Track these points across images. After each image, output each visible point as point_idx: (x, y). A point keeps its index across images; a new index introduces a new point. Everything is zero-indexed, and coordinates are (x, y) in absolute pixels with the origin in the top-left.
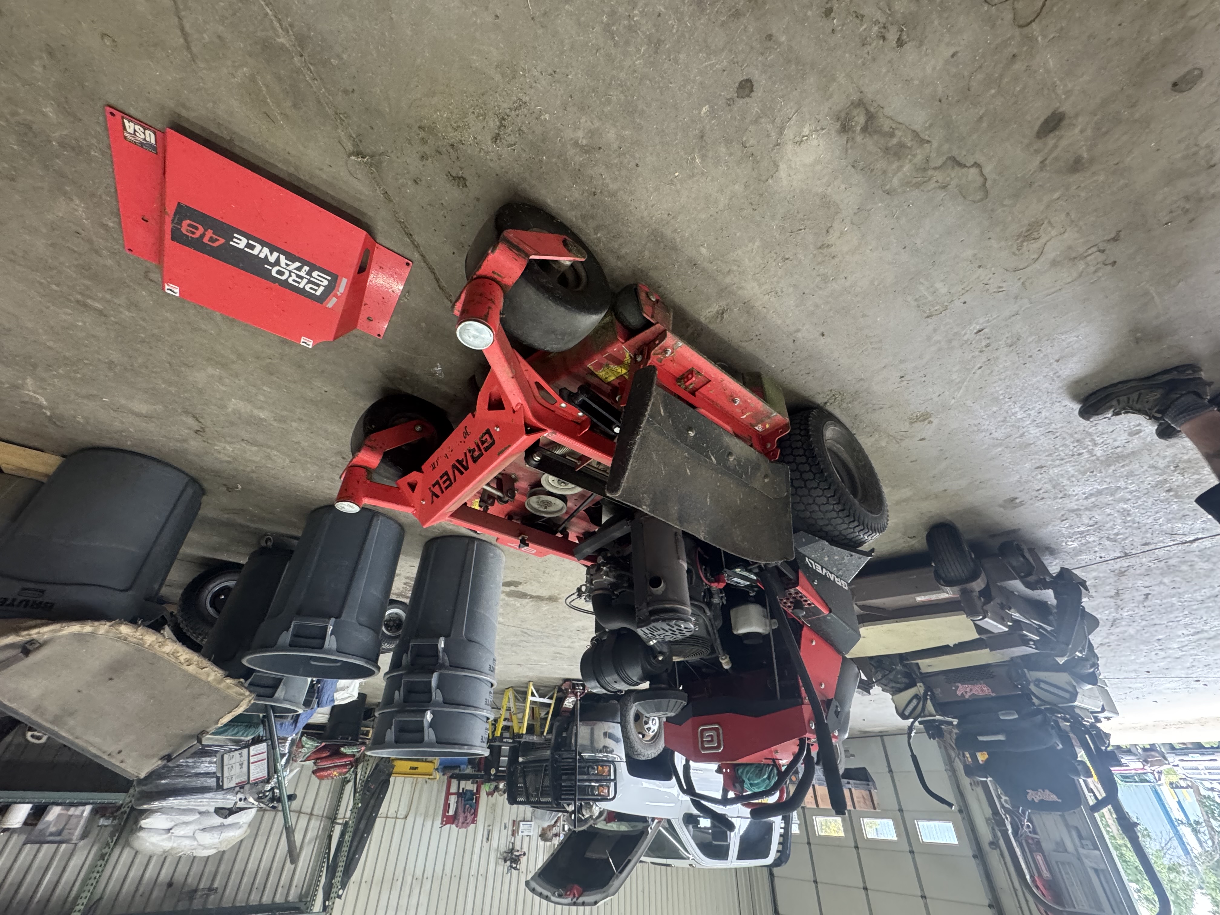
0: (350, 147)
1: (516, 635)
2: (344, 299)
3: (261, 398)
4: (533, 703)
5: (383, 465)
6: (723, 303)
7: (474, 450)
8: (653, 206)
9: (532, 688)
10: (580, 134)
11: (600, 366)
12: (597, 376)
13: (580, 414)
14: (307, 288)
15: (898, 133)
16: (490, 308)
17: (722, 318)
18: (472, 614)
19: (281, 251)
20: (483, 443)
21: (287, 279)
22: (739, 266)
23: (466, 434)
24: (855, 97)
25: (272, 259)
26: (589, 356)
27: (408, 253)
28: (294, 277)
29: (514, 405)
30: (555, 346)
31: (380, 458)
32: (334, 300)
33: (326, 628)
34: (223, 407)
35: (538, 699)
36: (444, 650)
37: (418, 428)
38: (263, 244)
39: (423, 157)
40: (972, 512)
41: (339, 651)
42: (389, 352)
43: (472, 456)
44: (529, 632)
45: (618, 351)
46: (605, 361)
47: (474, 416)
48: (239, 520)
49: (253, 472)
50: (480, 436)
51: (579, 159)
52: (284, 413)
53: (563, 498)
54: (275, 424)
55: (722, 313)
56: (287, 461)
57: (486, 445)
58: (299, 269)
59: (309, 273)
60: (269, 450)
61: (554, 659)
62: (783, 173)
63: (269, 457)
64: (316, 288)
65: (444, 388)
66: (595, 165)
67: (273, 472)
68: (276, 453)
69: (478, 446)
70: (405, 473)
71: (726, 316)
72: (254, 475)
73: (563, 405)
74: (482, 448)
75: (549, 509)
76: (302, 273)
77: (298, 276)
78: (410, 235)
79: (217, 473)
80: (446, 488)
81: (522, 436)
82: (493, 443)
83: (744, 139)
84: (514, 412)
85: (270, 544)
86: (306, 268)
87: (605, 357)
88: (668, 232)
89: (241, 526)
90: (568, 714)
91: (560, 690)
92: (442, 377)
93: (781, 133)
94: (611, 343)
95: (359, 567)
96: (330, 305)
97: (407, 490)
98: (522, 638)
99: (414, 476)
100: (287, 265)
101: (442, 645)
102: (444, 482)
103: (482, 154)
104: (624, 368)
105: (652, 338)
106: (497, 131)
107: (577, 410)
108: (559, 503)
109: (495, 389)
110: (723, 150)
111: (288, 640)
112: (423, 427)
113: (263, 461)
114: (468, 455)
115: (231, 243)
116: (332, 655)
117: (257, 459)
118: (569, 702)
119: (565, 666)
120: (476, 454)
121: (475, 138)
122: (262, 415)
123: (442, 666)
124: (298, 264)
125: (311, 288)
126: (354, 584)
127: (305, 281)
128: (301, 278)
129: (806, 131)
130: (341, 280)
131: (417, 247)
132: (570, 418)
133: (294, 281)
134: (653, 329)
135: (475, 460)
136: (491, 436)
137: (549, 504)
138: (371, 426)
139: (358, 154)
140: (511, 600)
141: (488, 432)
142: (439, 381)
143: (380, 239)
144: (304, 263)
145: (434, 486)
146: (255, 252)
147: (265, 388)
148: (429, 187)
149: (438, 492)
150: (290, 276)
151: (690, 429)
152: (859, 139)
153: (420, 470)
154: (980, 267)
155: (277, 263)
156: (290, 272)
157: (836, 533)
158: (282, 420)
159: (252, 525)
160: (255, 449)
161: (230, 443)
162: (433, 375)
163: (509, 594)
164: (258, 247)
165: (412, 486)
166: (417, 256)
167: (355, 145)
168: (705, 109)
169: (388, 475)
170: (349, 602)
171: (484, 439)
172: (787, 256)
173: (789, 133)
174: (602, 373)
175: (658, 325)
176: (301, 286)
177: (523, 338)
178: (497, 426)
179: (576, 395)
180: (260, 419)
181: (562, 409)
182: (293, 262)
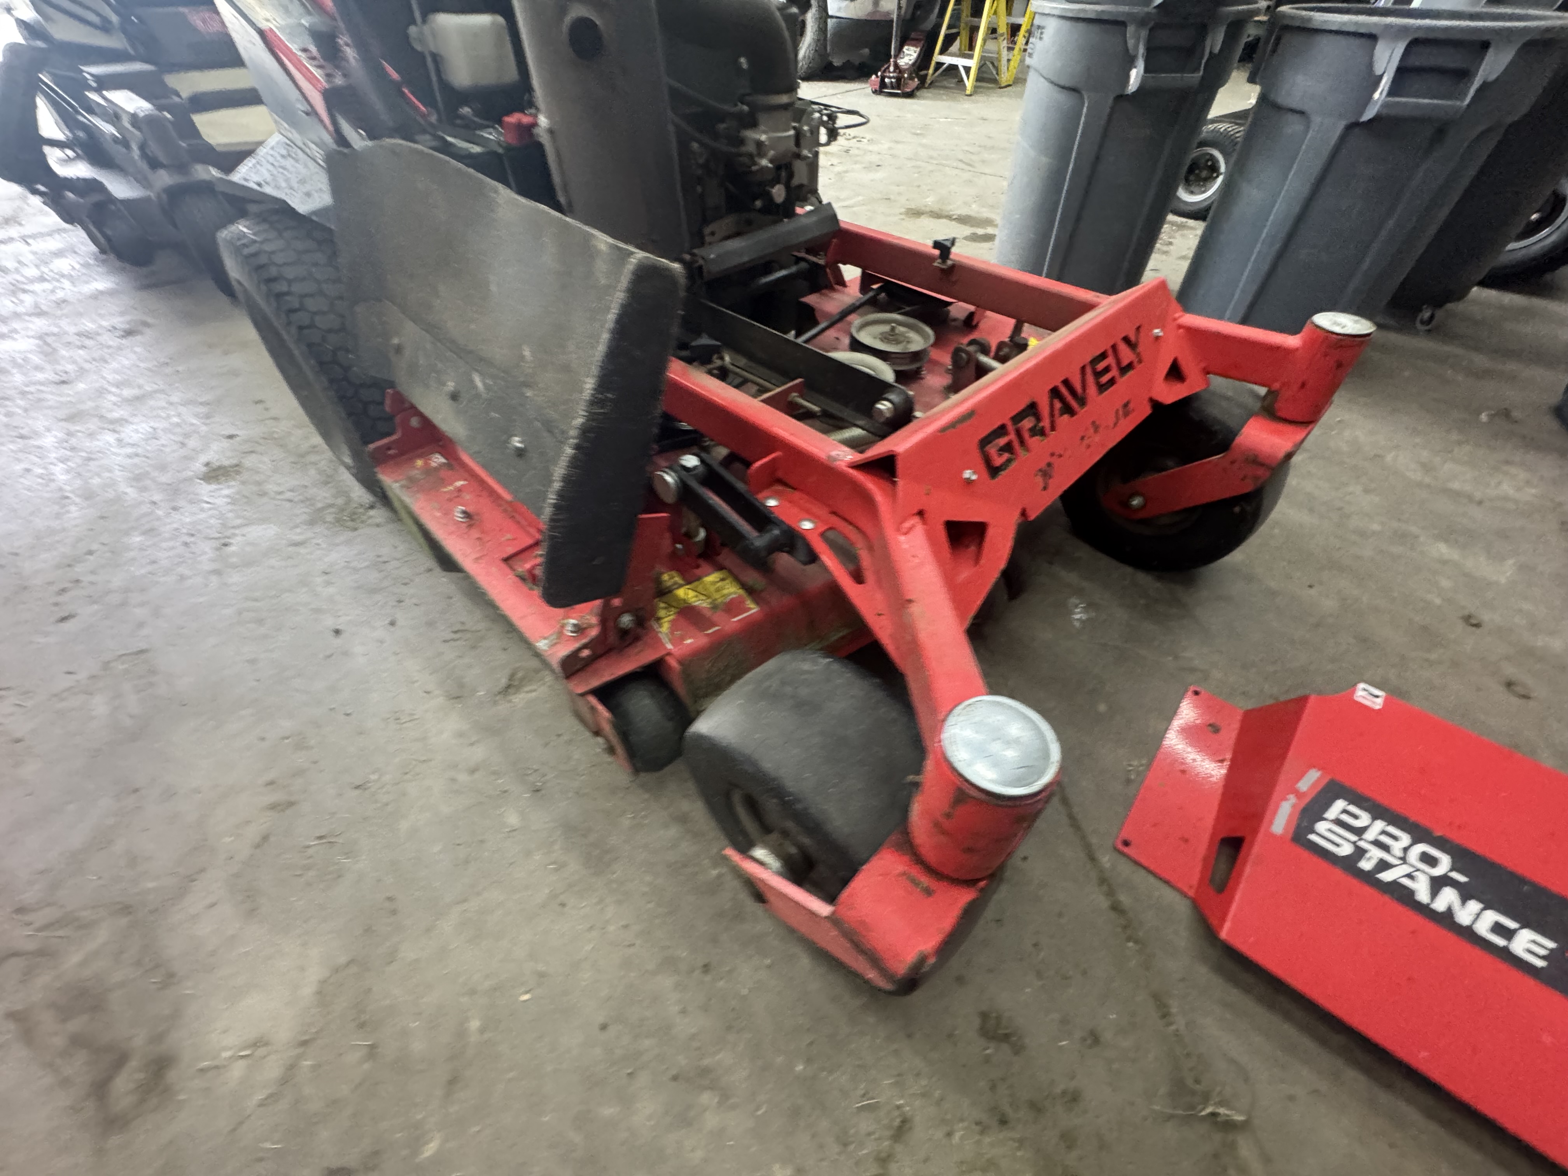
0: (1246, 1149)
1: (983, 161)
2: (1279, 788)
3: (1445, 583)
4: (971, 57)
5: (1232, 423)
6: (503, 708)
7: (1034, 432)
8: (591, 928)
9: (969, 83)
10: (711, 1120)
11: (732, 607)
12: (744, 586)
13: (772, 503)
14: (1364, 819)
15: (59, 1041)
16: (948, 816)
17: (512, 677)
18: (1062, 154)
19: (1425, 910)
20: (1008, 448)
21: (1415, 842)
22: (453, 780)
23: (1046, 473)
24: (115, 1140)
25: (1447, 898)
26: (751, 629)
27: (1125, 869)
28: (1397, 848)
29: (919, 530)
30: (806, 666)
31: (1240, 440)
32: (1303, 786)
33: (1391, 93)
34: (1522, 568)
35: (960, 62)
36: (1131, 62)
37: (1136, 502)
38: (1468, 933)
39: (1073, 1098)
40: (192, 319)
41: (1372, 38)
42: (1176, 658)
43: (1038, 419)
44: (961, 165)
45: (682, 638)
46: (718, 617)
47: (1024, 513)
48: (1481, 360)
49: (1460, 443)
50: (1014, 465)
51: (725, 1057)
52: (1397, 549)
53: (857, 346)
54: (1414, 529)
55: (509, 687)
56: (1389, 458)
57: (1002, 441)
58: (1384, 866)
59: (1360, 853)
60: (1427, 480)
61: (926, 127)
62: (314, 974)
63: (1427, 468)
64: (1345, 818)
65: (1071, 577)
66: (693, 1037)
67: (1417, 440)
68: (1410, 474)
69: (1022, 442)
70: (1186, 403)
71: (504, 681)
72: (1455, 436)
73: (807, 525)
74: (1012, 436)
75: (886, 328)
76: (1376, 854)
77: (1386, 848)
78: (1116, 908)
79: (1530, 443)
80: (1103, 356)
81: (907, 451)
82: (985, 442)
83: (366, 1066)
84: (921, 513)
85: (1426, 315)
86: (1366, 865)
87: (714, 625)
88: (574, 867)
89: (1477, 349)
90: (913, 35)
91: (923, 79)
92: (1074, 600)
93: (292, 1067)
94: (698, 655)
95: (1277, 246)
96: (1313, 775)
97: (1190, 367)
98: (974, 157)
99: (1170, 394)
100: (1410, 876)
101: (1135, 76)
102: (1107, 369)
103: (937, 1094)
104: (677, 599)
105: (602, 663)
106: (899, 1148)
107: (777, 514)
108: (865, 337)
109: (965, 573)
110: (418, 1046)
111: (1490, 56)
112: (1126, 504)
113: (1437, 460)
114: (1046, 423)
115: (1551, 945)
116: (1388, 27)
117: (1448, 466)
118: (910, 55)
119: (909, 116)
120: (1028, 423)
121: (949, 1134)
122: (1443, 549)
123: (1142, 22)
124: (1387, 876)
125: (1356, 817)
126: (1296, 209)
127: (1370, 835)
128: (1377, 843)
129: (238, 1070)
130: (1286, 829)
131: (1103, 880)
132: (797, 495)
133: (1395, 838)
134: (596, 682)
135: (1032, 409)
136: (988, 461)
137: (885, 338)
138: (1243, 511)
139: (1229, 1126)
140: (986, 213)
141: (994, 471)
142: (1079, 592)
143: (1182, 907)
144: (1369, 878)
145: (1130, 366)
146: (1491, 917)
147: (1438, 601)
148: (1064, 1021)
149: (1123, 347)
150: (1406, 850)
151: (520, 453)
152: (139, 1040)
153: (1156, 405)
154: (18, 741)
155: (1437, 884)
156: (1404, 860)
157: (287, 234)
158: (1402, 537)
159: (1459, 351)
160: (1456, 485)
161: (1506, 498)
162: (1091, 606)
163: (988, 222)
164: (1483, 928)
165: (1175, 373)
166: (1106, 860)
167: (1232, 1147)
168: (430, 1150)
169: (1224, 404)
170: (1316, 167)
171: (1006, 456)
172: (357, 792)
173: (272, 1070)
174: (731, 590)
175: (581, 690)
176: (1380, 825)
177: (880, 695)
178: (969, 482)
179: (776, 547)
180: (1446, 541)
181: (811, 516)
182: (1395, 884)
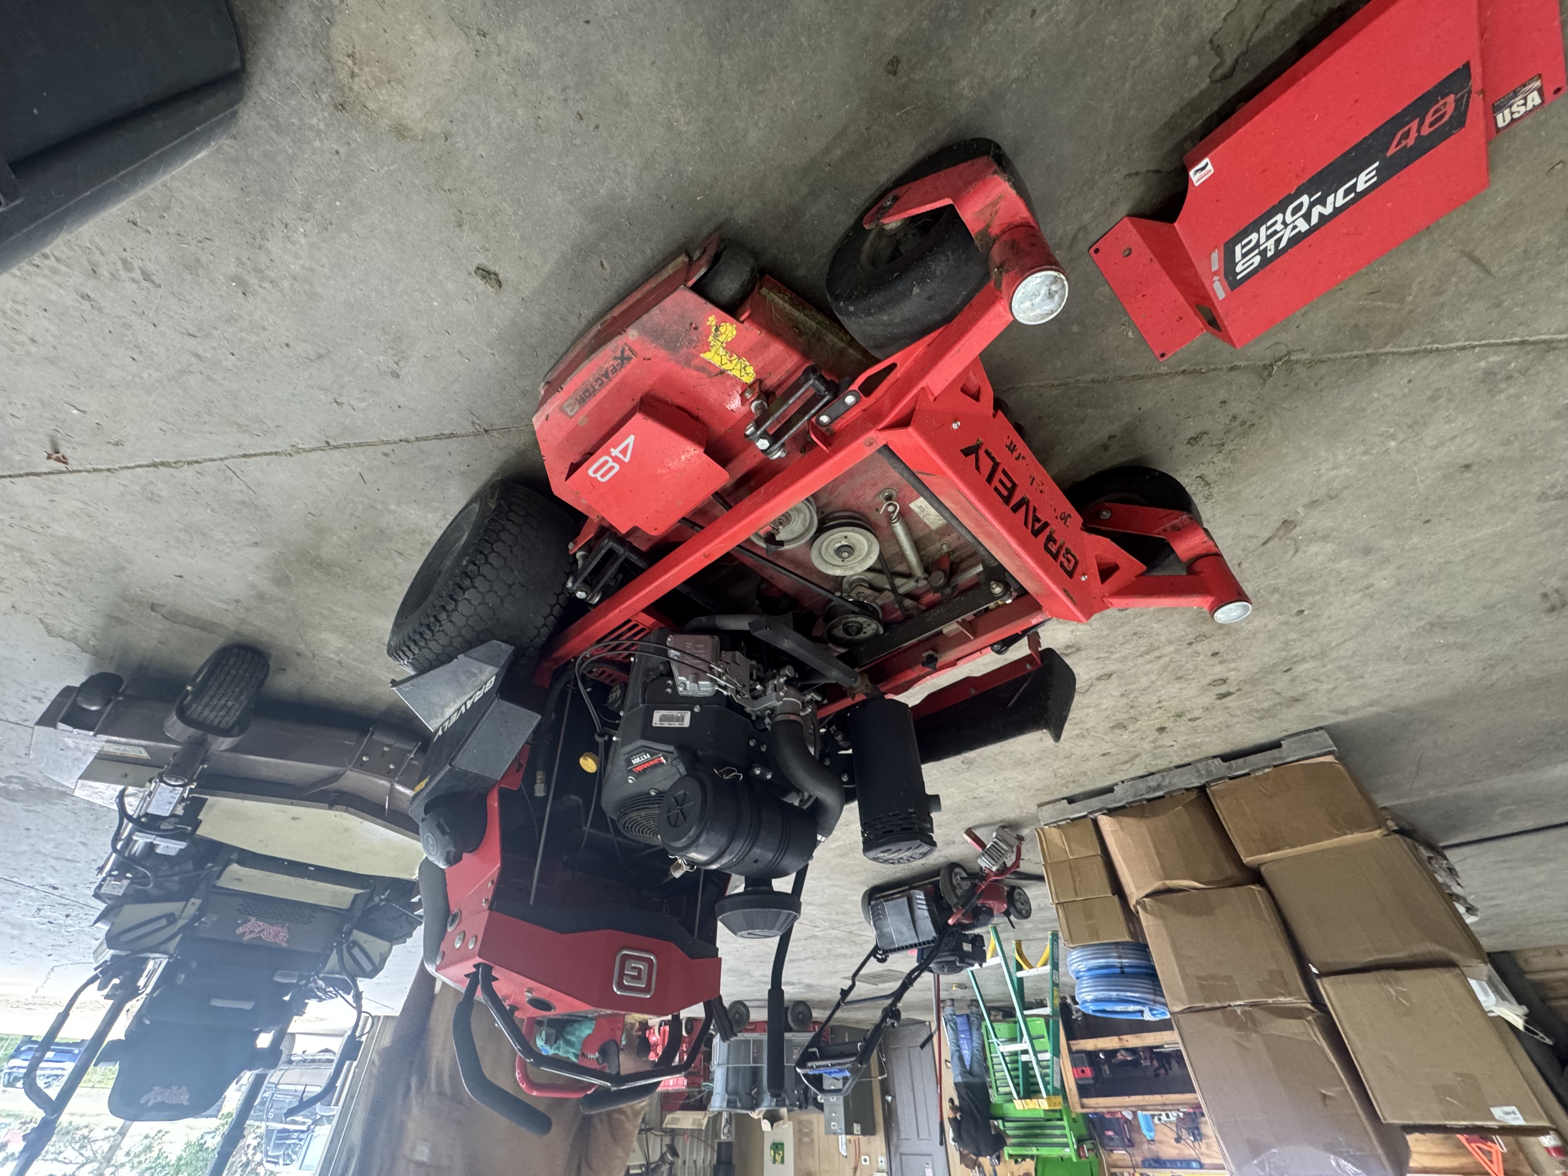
2: (1206, 282)
14: (1254, 237)
19: (1312, 230)
21: (1284, 214)
25: (1316, 211)
28: (1278, 226)
32: (1215, 267)
38: (1337, 211)
39: (1234, 418)
58: (1279, 241)
59: (1264, 252)
64: (1245, 249)
76: (1271, 242)
77: (1274, 233)
86: (1271, 252)
96: (1215, 256)
100: (1294, 228)
115: (1375, 165)
124: (1284, 243)
125: (1249, 243)
127: (1262, 240)
128: (1269, 237)
130: (1225, 292)
131: (1171, 375)
133: (1275, 223)
144: (1278, 253)
146: (1341, 192)
150: (1283, 222)
155: (1308, 215)
156: (1285, 226)
164: (1340, 202)
166: (1163, 369)
176: (1262, 229)
182: (1290, 240)
